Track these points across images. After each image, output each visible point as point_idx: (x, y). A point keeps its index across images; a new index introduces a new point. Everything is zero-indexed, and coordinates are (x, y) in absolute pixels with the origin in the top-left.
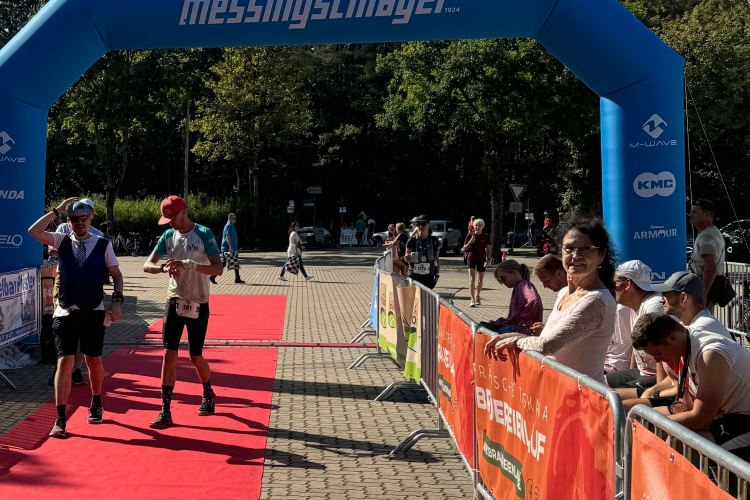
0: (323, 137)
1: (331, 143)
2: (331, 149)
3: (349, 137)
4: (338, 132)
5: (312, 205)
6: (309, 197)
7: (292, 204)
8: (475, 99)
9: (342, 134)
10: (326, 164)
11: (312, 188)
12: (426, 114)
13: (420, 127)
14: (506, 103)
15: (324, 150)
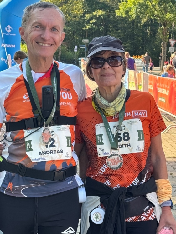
0: (88, 16)
1: (91, 19)
2: (91, 22)
3: (100, 16)
4: (94, 13)
5: (85, 48)
6: (83, 44)
7: (76, 47)
8: (155, 6)
9: (96, 15)
10: (89, 29)
11: (84, 40)
12: (136, 11)
13: (134, 16)
14: (167, 8)
15: (88, 22)
